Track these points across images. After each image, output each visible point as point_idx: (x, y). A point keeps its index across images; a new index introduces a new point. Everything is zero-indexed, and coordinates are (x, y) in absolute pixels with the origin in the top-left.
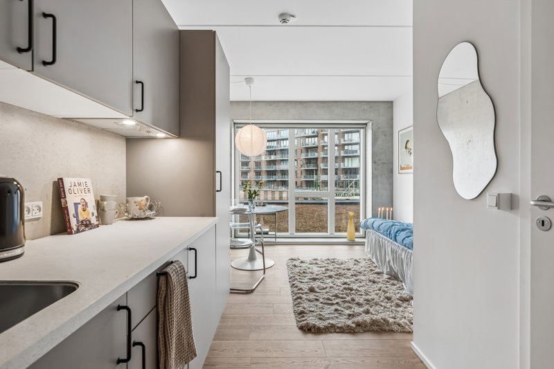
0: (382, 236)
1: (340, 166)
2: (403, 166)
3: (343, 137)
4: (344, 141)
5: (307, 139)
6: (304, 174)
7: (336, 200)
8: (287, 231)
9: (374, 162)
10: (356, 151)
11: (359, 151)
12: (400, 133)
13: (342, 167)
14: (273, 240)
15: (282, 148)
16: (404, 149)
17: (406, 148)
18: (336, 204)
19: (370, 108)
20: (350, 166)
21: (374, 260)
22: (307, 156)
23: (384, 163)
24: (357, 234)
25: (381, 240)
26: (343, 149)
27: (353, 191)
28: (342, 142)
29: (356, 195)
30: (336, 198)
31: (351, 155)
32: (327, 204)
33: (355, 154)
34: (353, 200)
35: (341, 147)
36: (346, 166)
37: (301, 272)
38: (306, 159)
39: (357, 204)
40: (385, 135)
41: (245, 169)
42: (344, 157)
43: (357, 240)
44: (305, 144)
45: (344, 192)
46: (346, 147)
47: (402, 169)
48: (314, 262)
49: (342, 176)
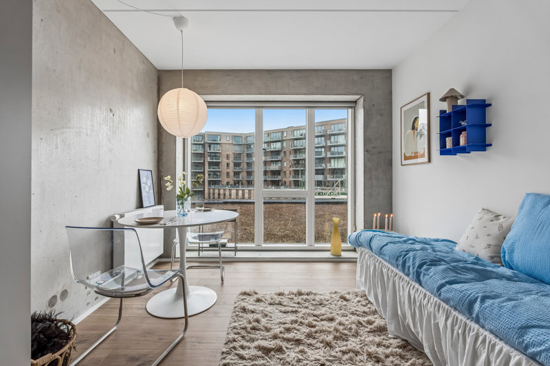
0: (386, 264)
1: (326, 166)
2: (407, 155)
3: (330, 139)
4: (331, 143)
5: (295, 141)
6: (292, 174)
7: (316, 199)
8: (253, 240)
9: (366, 151)
10: (342, 153)
11: (344, 153)
12: (403, 109)
13: (329, 167)
14: (231, 254)
15: (272, 150)
16: (410, 131)
17: (414, 128)
18: (316, 203)
19: (361, 78)
20: (336, 167)
21: (372, 299)
22: (296, 157)
23: (380, 152)
24: (344, 245)
25: (385, 270)
26: (330, 150)
27: (339, 190)
28: (329, 144)
29: (342, 194)
30: (316, 197)
31: (337, 156)
32: (305, 203)
33: (341, 155)
34: (337, 199)
35: (327, 149)
36: (333, 167)
37: (249, 326)
38: (294, 160)
39: (344, 203)
40: (381, 115)
41: (237, 169)
42: (330, 158)
43: (344, 255)
44: (294, 146)
45: (330, 191)
46: (332, 149)
47: (406, 158)
48: (278, 299)
49: (328, 176)
